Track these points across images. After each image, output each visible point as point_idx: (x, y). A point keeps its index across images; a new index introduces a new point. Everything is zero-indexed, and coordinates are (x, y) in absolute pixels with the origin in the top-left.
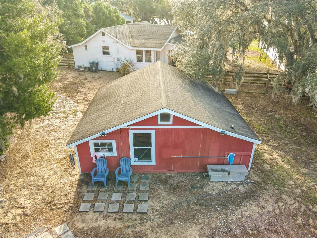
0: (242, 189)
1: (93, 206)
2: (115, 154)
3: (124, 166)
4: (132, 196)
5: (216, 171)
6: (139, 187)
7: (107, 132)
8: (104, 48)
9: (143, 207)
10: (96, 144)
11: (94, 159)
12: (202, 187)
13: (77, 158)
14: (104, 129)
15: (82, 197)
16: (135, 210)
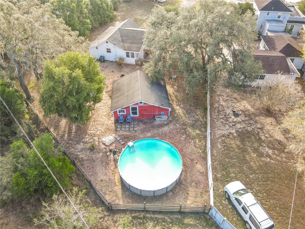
0: (165, 122)
1: (121, 129)
2: (125, 113)
3: (128, 117)
4: (132, 126)
5: (158, 117)
6: (134, 123)
7: (123, 107)
8: (107, 49)
9: (135, 129)
10: (119, 111)
11: (119, 115)
12: (153, 122)
13: (113, 115)
14: (122, 106)
15: (117, 127)
16: (133, 130)
